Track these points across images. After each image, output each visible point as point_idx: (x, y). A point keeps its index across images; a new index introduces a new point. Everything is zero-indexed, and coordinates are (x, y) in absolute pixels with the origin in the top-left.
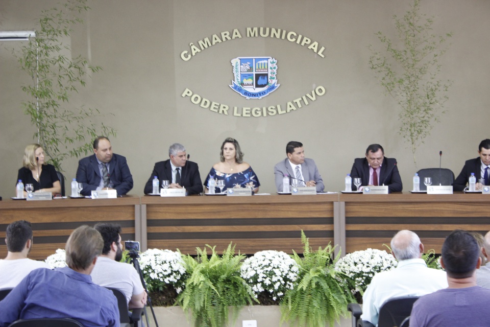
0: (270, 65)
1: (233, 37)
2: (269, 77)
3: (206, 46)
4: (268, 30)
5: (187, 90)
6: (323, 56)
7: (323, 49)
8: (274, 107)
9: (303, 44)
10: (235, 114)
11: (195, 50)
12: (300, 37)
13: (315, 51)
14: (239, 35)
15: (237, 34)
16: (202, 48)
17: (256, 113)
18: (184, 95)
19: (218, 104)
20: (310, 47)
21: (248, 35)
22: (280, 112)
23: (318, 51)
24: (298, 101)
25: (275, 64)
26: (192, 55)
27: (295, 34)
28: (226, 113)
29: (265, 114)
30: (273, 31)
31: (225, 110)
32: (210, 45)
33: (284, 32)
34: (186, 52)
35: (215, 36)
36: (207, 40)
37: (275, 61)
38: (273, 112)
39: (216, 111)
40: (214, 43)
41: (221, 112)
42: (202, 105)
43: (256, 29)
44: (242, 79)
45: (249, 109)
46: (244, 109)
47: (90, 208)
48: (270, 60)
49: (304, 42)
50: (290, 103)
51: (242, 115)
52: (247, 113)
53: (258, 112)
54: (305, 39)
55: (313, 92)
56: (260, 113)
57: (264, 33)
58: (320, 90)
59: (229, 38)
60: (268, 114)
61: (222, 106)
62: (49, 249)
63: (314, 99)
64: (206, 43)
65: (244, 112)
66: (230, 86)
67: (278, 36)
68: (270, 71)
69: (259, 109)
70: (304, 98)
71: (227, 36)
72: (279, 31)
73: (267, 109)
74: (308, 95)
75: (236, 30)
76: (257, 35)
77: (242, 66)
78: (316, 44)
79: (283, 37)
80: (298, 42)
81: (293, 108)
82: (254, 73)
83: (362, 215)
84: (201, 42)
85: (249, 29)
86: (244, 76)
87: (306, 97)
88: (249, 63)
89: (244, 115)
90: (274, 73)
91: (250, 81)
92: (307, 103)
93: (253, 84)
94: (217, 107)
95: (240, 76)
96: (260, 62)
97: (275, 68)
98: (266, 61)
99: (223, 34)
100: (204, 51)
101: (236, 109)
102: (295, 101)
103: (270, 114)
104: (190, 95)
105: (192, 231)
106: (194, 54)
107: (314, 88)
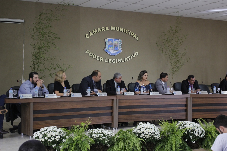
0: (119, 42)
1: (106, 30)
2: (119, 47)
3: (96, 33)
4: (119, 28)
5: (88, 50)
6: (138, 40)
7: (138, 37)
8: (120, 59)
9: (131, 35)
10: (106, 61)
11: (91, 34)
12: (130, 32)
13: (135, 38)
14: (108, 29)
15: (107, 29)
16: (94, 33)
17: (113, 61)
18: (86, 53)
19: (100, 57)
20: (133, 36)
21: (111, 30)
22: (122, 61)
23: (136, 38)
24: (129, 57)
25: (121, 42)
26: (90, 36)
27: (128, 31)
28: (102, 61)
29: (117, 62)
30: (121, 29)
31: (102, 60)
32: (97, 32)
33: (125, 29)
34: (88, 34)
35: (99, 29)
36: (96, 30)
37: (121, 41)
38: (120, 61)
39: (99, 60)
40: (98, 32)
41: (100, 60)
42: (93, 57)
43: (114, 27)
44: (109, 47)
45: (111, 59)
46: (109, 59)
47: (96, 101)
48: (119, 40)
49: (131, 34)
50: (126, 58)
51: (108, 62)
52: (110, 61)
53: (114, 61)
54: (132, 33)
55: (134, 54)
56: (115, 61)
57: (118, 29)
58: (137, 54)
59: (104, 30)
60: (118, 62)
61: (101, 58)
62: (79, 121)
63: (134, 57)
64: (95, 31)
65: (109, 61)
66: (104, 50)
67: (122, 31)
68: (119, 44)
69: (115, 60)
70: (131, 56)
71: (104, 29)
72: (123, 29)
73: (118, 60)
74: (132, 55)
75: (107, 27)
76: (115, 30)
77: (109, 42)
78: (136, 35)
79: (124, 32)
80: (129, 34)
81: (127, 60)
82: (113, 45)
83: (197, 103)
84: (93, 31)
85: (112, 27)
86: (109, 46)
87: (132, 56)
88: (111, 41)
89: (109, 62)
90: (120, 46)
91: (111, 48)
92: (132, 58)
93: (113, 50)
94: (99, 58)
95: (108, 46)
96: (116, 41)
97: (121, 44)
98: (118, 41)
99: (102, 28)
100: (94, 34)
101: (106, 59)
102: (128, 57)
103: (119, 62)
104: (88, 53)
105: (135, 111)
106: (91, 36)
107: (134, 52)
